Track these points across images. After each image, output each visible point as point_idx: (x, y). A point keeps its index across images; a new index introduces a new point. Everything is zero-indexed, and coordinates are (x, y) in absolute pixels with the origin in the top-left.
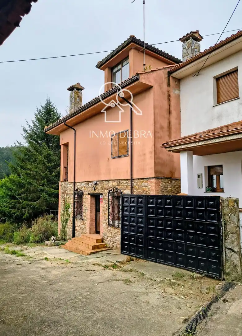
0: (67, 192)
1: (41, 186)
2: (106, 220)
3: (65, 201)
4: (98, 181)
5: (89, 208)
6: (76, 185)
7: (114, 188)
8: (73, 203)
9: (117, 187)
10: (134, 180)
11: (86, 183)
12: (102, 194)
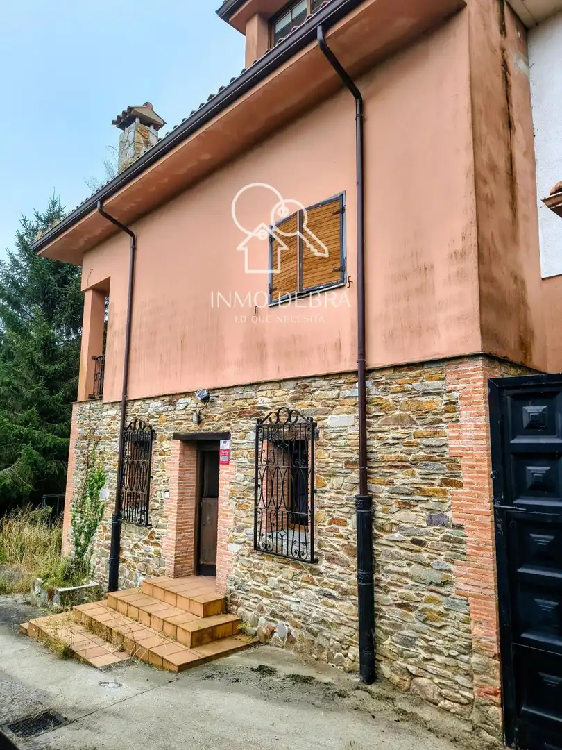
0: (97, 434)
1: (21, 425)
2: (240, 530)
3: (88, 464)
4: (213, 390)
5: (174, 487)
6: (130, 411)
7: (280, 409)
8: (116, 468)
9: (290, 406)
10: (371, 375)
11: (167, 399)
12: (226, 436)
